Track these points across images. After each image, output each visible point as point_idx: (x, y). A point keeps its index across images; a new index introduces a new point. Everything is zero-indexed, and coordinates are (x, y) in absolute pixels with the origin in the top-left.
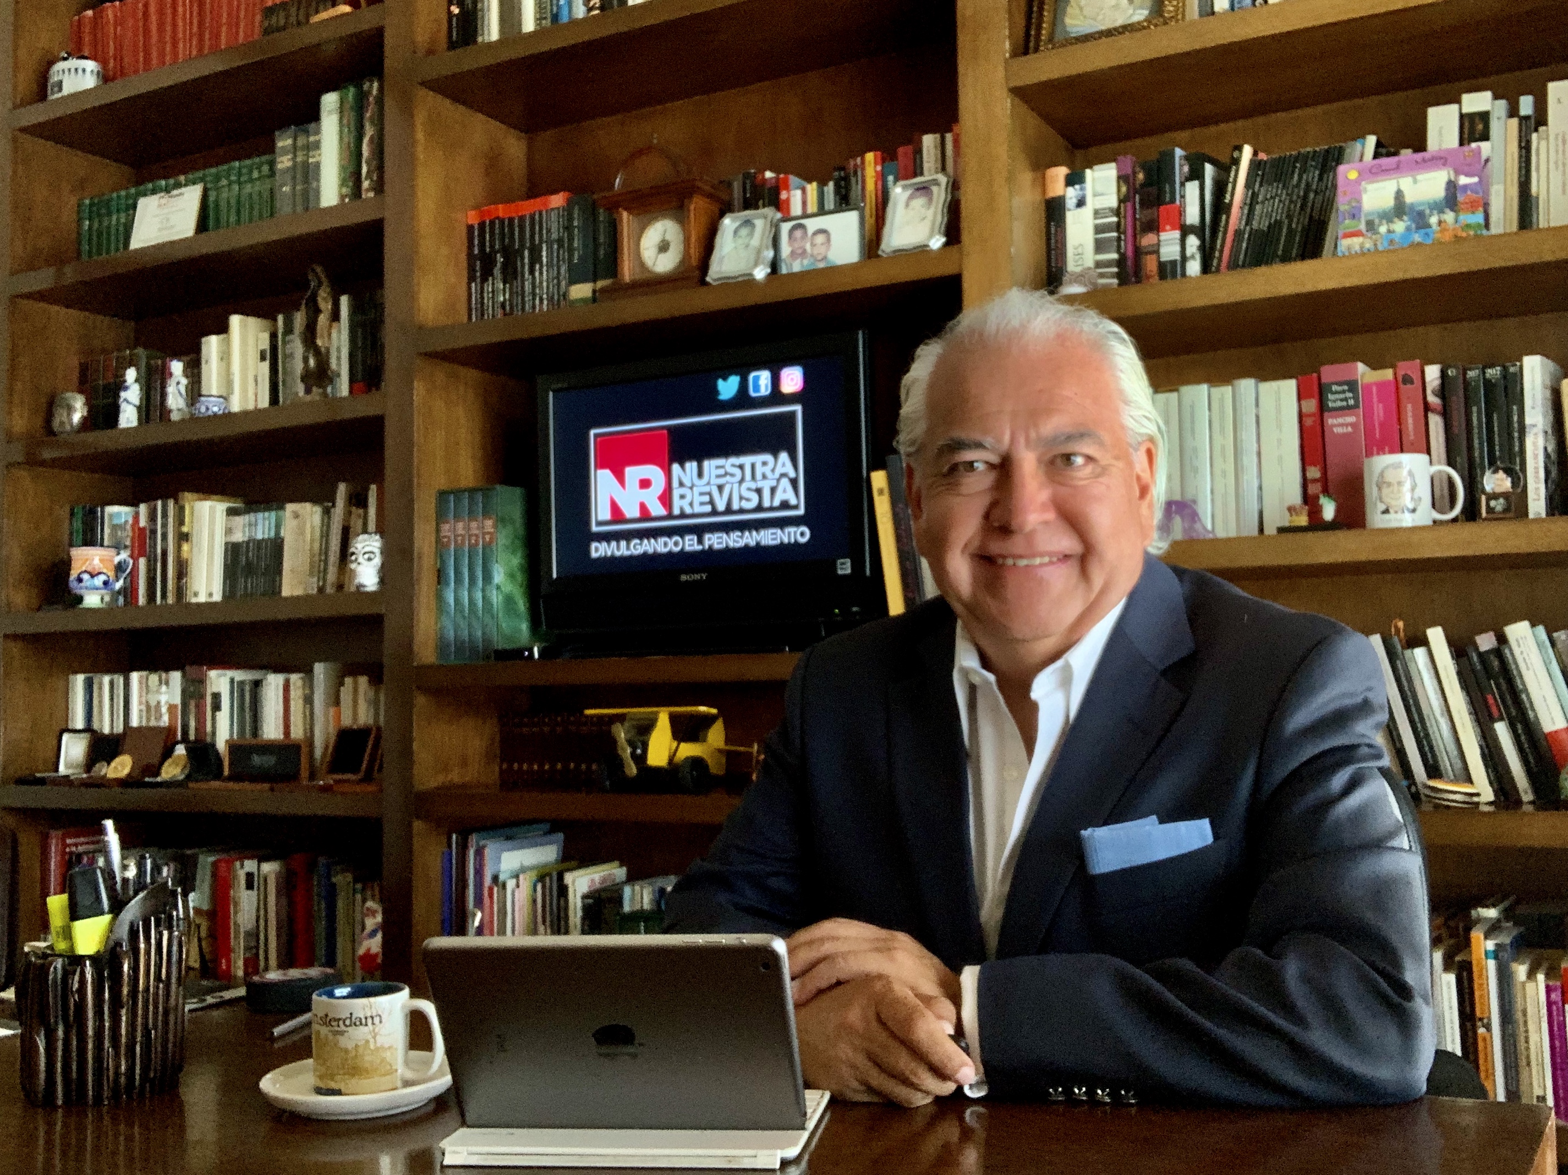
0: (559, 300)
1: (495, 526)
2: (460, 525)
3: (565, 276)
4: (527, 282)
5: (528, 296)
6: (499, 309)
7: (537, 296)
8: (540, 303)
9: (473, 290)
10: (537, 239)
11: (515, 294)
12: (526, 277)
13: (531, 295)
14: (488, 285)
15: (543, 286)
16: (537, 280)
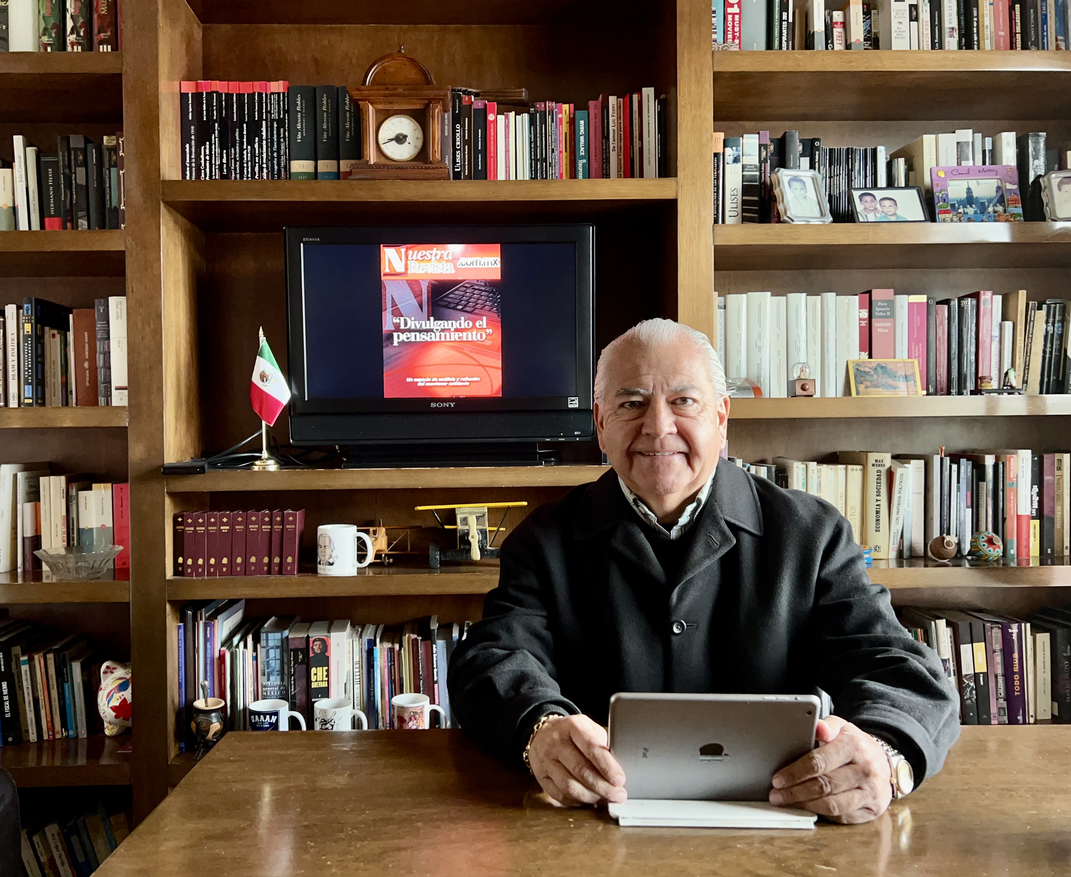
0: (279, 170)
3: (286, 152)
4: (245, 151)
5: (247, 163)
6: (217, 170)
7: (257, 164)
8: (259, 170)
9: (188, 150)
10: (256, 116)
11: (233, 160)
12: (245, 147)
13: (250, 163)
14: (205, 148)
15: (262, 158)
16: (257, 152)
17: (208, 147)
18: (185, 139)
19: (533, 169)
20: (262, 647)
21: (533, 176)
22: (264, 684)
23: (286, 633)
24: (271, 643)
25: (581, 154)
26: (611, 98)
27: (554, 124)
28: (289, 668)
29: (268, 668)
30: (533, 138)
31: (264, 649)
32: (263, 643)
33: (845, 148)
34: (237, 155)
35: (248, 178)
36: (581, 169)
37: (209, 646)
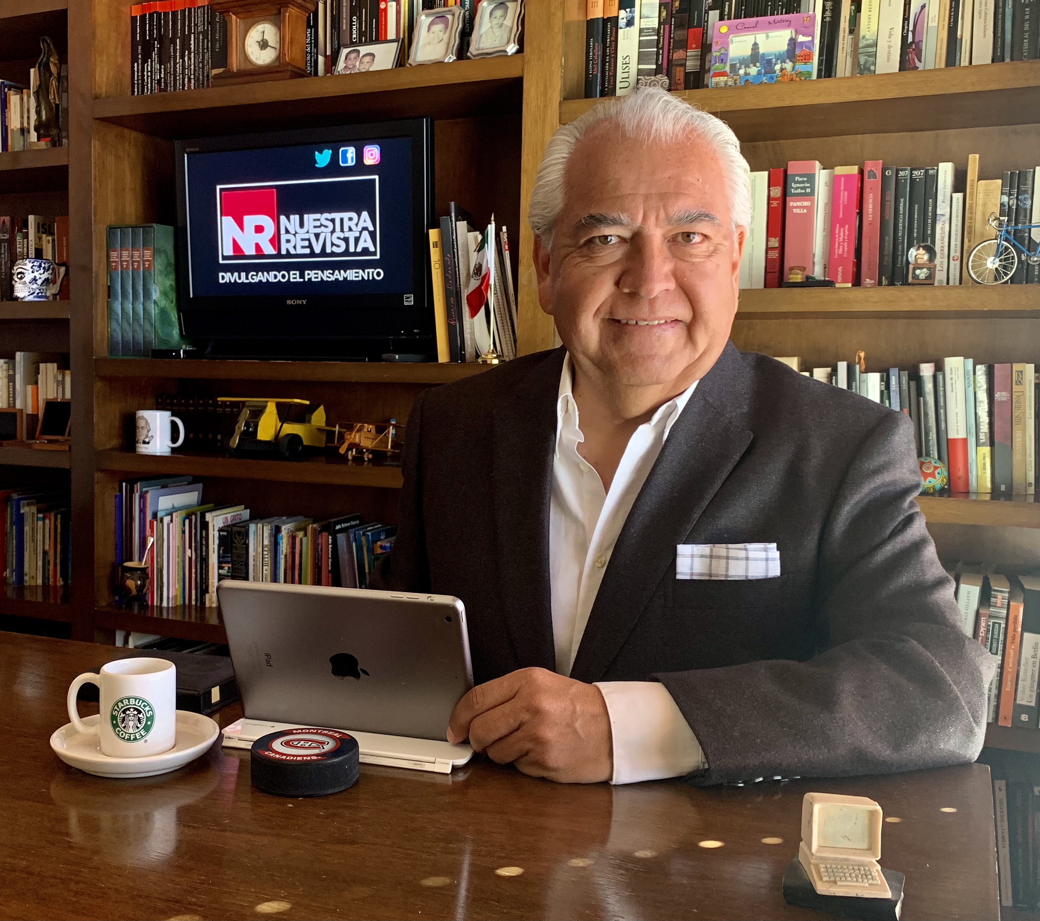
0: (203, 79)
1: (153, 256)
2: (125, 253)
3: (209, 62)
4: (178, 65)
6: (156, 85)
7: (187, 76)
8: (188, 82)
9: (136, 69)
10: (187, 30)
11: (169, 74)
12: (178, 60)
13: (181, 75)
14: (148, 65)
15: (191, 69)
16: (187, 63)
17: (150, 63)
18: (134, 60)
35: (180, 89)
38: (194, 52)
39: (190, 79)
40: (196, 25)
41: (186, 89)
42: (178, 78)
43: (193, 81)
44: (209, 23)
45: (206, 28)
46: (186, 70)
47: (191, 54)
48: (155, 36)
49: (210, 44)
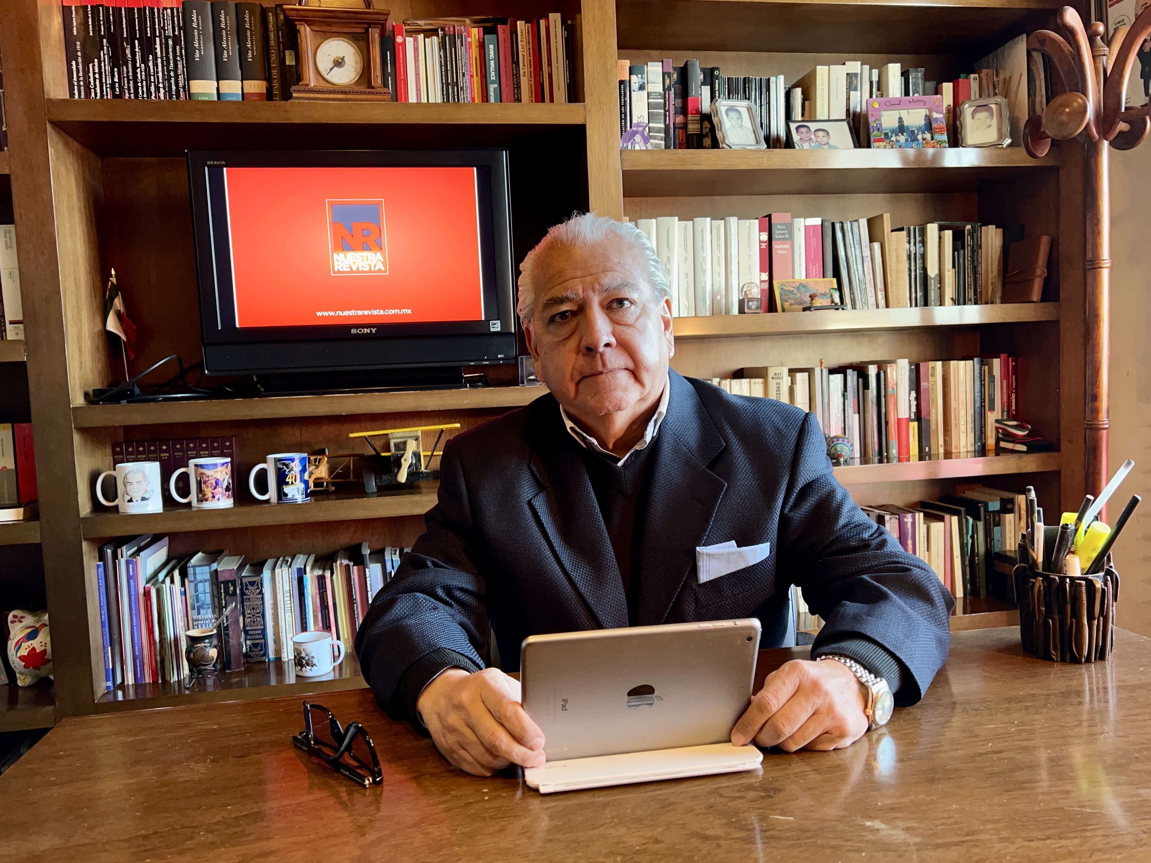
0: (178, 91)
3: (184, 71)
4: (139, 69)
5: (142, 82)
6: (108, 89)
7: (153, 84)
8: (155, 90)
9: (74, 68)
10: (149, 32)
11: (126, 79)
12: (138, 65)
13: (144, 82)
14: (94, 66)
15: (158, 77)
16: (152, 71)
17: (96, 64)
18: (70, 56)
19: (445, 93)
20: (189, 582)
21: (445, 100)
22: (195, 617)
23: (214, 566)
24: (199, 578)
25: (492, 78)
26: (518, 22)
27: (463, 48)
28: (220, 600)
29: (198, 602)
30: (443, 61)
31: (192, 584)
32: (191, 577)
33: (742, 77)
34: (130, 74)
35: (143, 98)
36: (492, 94)
37: (132, 583)
38: (162, 58)
39: (157, 89)
40: (163, 28)
41: (153, 97)
42: (140, 84)
43: (162, 91)
44: (180, 28)
45: (177, 33)
46: (152, 77)
47: (157, 60)
48: (102, 33)
49: (183, 51)
